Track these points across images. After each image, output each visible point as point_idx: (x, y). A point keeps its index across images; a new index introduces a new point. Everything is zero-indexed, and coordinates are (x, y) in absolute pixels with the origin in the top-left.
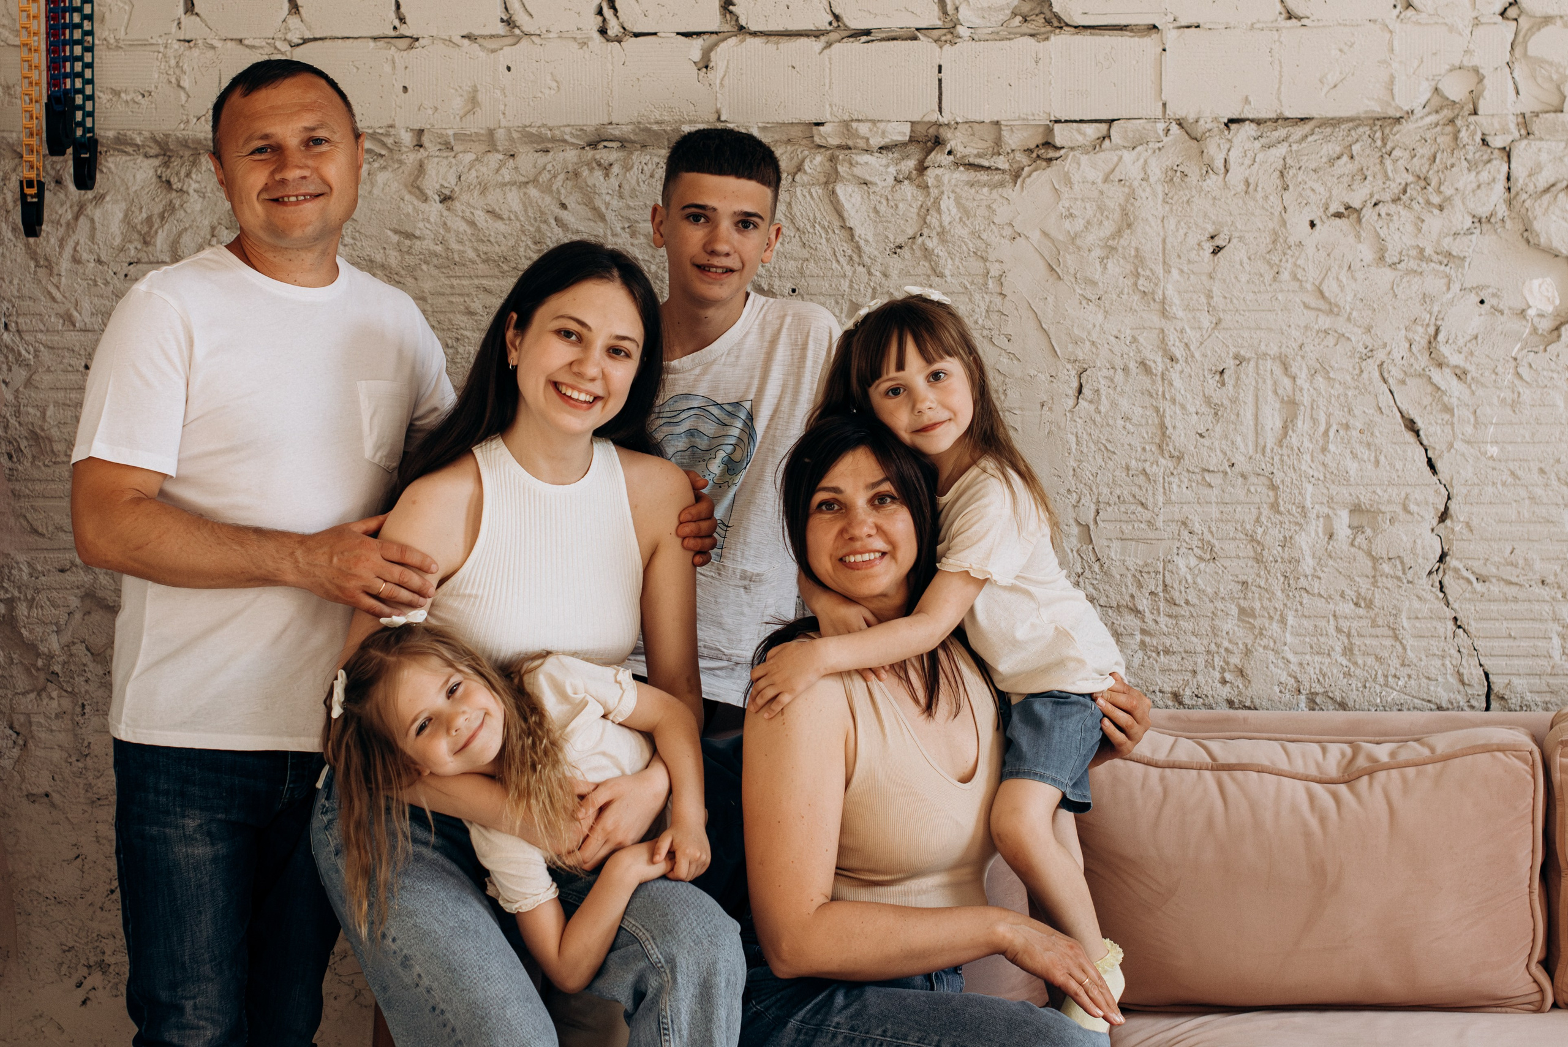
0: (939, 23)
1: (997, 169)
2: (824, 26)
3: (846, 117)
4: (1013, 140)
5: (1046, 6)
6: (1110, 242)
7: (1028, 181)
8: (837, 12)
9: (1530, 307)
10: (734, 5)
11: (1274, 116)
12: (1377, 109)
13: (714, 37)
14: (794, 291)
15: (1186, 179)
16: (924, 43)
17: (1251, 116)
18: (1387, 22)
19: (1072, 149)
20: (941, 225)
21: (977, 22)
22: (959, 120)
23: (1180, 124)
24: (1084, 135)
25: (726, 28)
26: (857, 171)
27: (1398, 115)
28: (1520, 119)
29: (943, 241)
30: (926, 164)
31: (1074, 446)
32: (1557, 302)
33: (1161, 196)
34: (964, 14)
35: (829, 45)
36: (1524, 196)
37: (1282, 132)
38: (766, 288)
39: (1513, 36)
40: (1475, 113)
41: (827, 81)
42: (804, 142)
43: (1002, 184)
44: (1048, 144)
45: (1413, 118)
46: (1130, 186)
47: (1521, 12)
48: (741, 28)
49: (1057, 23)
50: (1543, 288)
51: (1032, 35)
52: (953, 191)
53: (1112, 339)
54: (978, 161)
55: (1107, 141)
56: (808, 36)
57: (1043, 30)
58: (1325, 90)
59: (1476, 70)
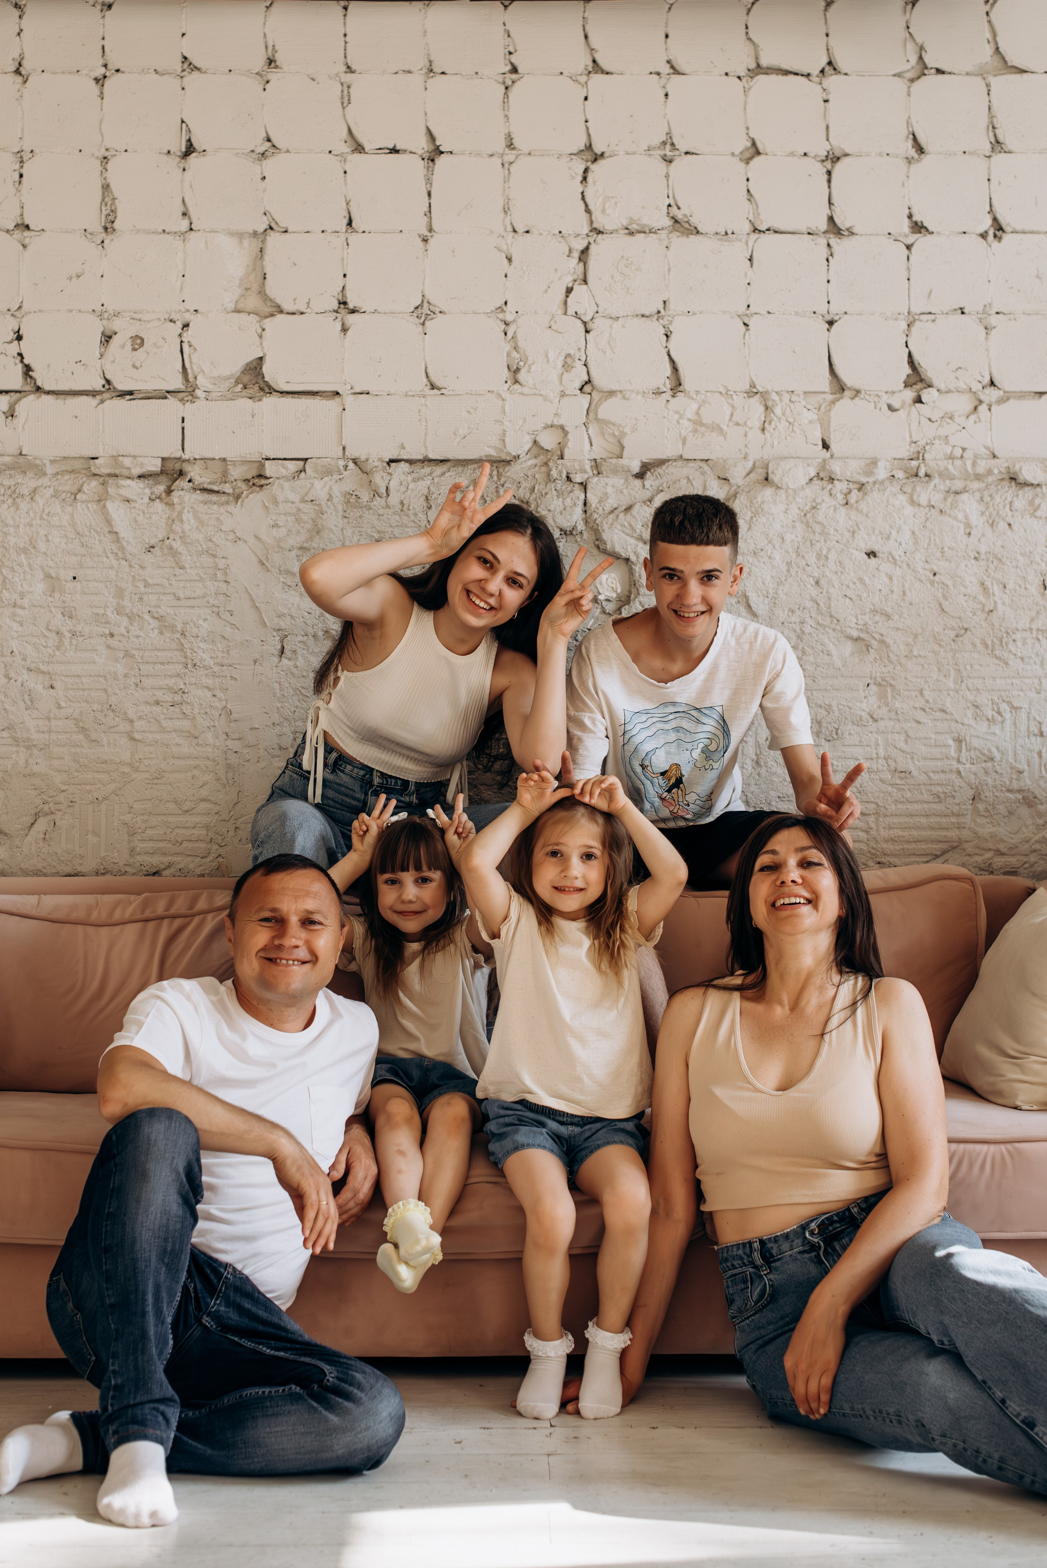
0: (182, 387)
1: (224, 493)
2: (100, 388)
3: (115, 454)
4: (236, 473)
5: (260, 377)
6: (305, 545)
7: (246, 500)
8: (108, 377)
9: (600, 594)
10: (33, 371)
11: (421, 457)
12: (493, 453)
13: (18, 395)
14: (75, 578)
15: (360, 501)
16: (172, 401)
17: (405, 458)
18: (501, 392)
19: (278, 478)
20: (183, 532)
21: (210, 387)
22: (197, 457)
23: (355, 463)
24: (286, 468)
25: (27, 388)
26: (122, 492)
27: (508, 459)
28: (593, 463)
29: (184, 543)
30: (172, 488)
31: (278, 691)
32: (619, 591)
33: (341, 513)
34: (201, 381)
35: (102, 402)
36: (596, 516)
37: (427, 470)
38: (54, 575)
39: (587, 405)
40: (562, 457)
41: (101, 427)
42: (84, 471)
43: (227, 503)
44: (260, 476)
45: (519, 461)
46: (319, 505)
47: (593, 388)
48: (38, 389)
49: (268, 389)
50: (610, 580)
51: (250, 398)
52: (192, 508)
53: (306, 614)
54: (210, 487)
55: (303, 474)
56: (87, 395)
57: (258, 395)
58: (457, 440)
59: (562, 428)
